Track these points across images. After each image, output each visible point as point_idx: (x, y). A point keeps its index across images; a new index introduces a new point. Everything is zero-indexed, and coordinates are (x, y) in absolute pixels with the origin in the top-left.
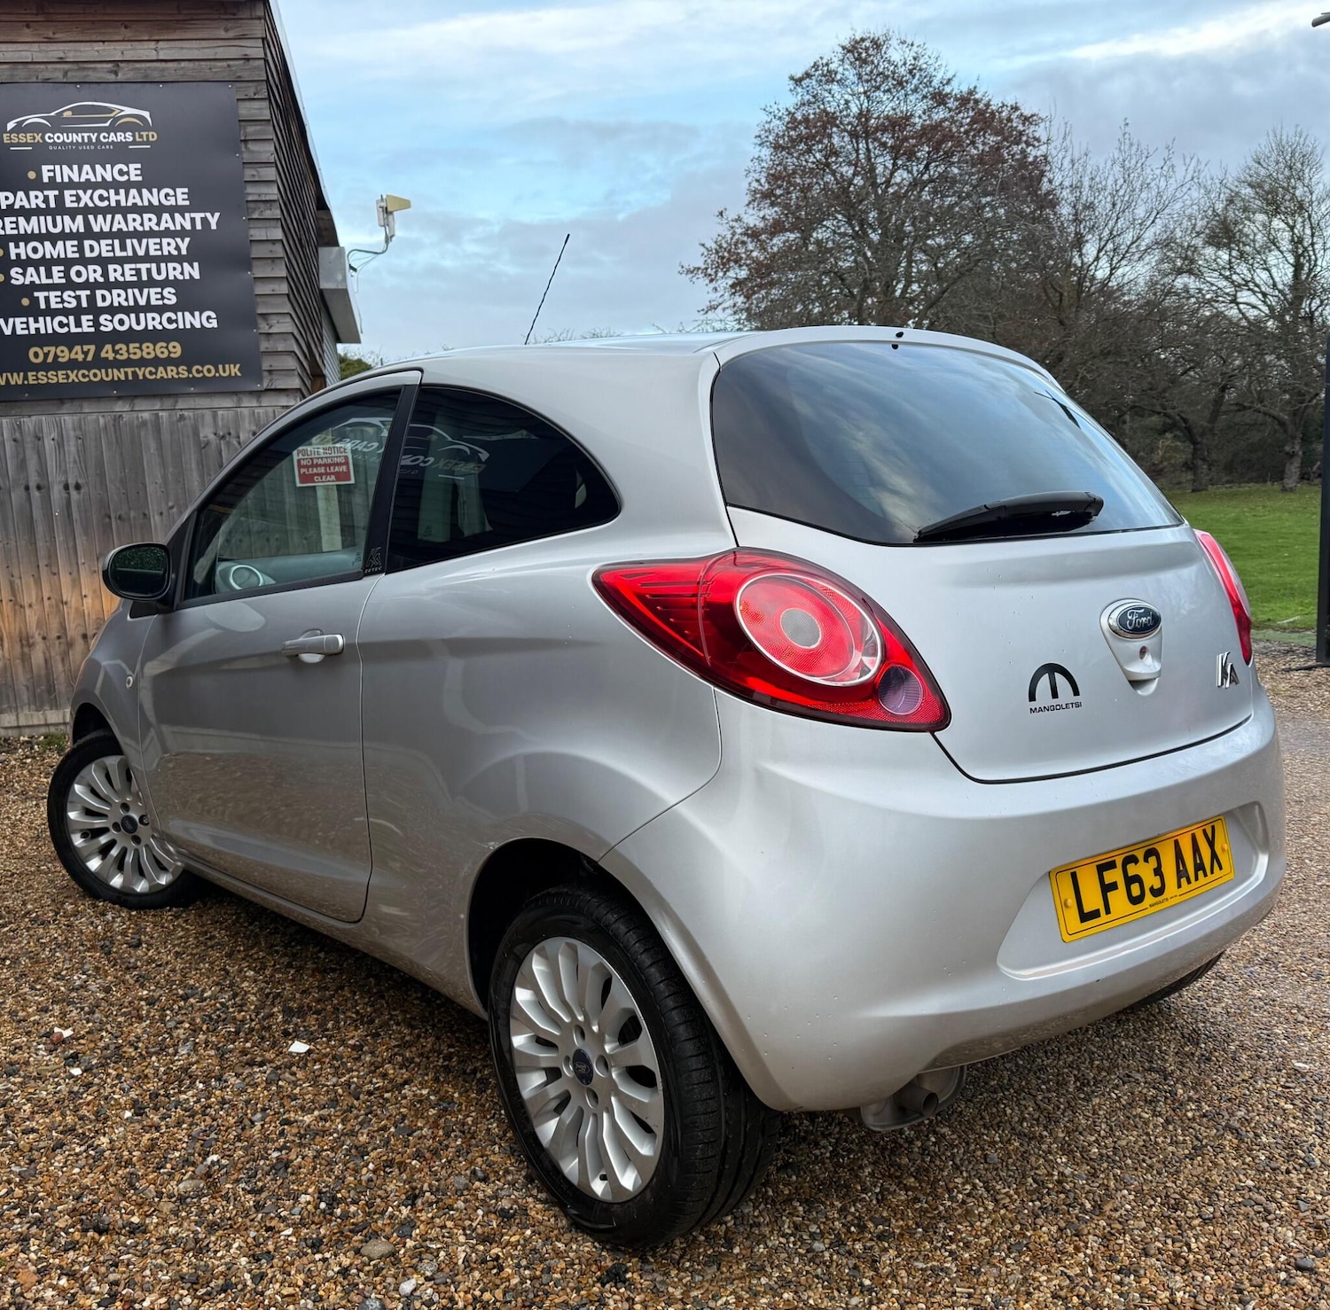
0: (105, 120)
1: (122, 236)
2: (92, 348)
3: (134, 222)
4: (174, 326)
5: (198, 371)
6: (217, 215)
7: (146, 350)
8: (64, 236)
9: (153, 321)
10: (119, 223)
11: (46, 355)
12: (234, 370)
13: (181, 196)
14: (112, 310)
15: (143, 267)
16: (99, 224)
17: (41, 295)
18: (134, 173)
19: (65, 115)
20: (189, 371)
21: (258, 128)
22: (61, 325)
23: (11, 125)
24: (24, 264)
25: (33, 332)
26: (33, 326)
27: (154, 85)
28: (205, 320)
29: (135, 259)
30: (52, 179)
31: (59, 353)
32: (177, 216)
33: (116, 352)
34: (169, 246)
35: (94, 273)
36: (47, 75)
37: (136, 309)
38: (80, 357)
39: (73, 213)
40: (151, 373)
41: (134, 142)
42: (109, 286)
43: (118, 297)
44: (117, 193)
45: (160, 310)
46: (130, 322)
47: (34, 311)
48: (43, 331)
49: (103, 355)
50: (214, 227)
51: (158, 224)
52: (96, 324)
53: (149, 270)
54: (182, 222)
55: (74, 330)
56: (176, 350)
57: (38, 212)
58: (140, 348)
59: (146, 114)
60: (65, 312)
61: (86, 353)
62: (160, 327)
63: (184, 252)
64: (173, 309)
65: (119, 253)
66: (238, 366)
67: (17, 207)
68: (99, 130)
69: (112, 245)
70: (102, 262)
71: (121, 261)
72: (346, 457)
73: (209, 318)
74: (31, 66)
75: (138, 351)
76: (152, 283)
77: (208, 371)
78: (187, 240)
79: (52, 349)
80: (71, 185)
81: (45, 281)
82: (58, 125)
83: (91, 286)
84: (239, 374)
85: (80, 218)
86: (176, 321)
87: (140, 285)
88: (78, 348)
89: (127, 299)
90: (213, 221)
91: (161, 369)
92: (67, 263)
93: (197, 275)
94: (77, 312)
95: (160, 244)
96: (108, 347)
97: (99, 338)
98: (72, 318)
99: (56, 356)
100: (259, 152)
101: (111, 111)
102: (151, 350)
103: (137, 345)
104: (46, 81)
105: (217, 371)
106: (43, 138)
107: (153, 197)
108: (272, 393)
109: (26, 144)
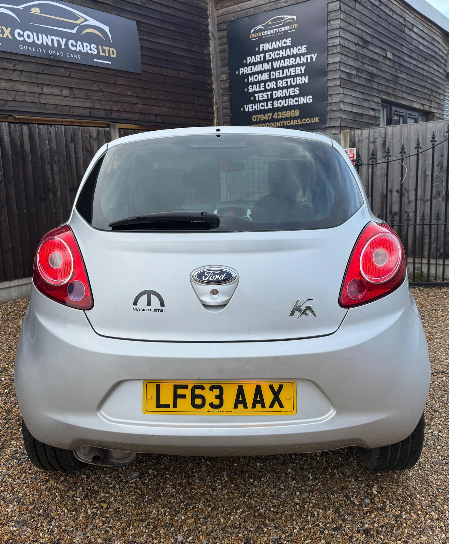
0: (281, 23)
1: (283, 68)
2: (271, 114)
3: (287, 62)
4: (297, 103)
5: (304, 121)
6: (316, 54)
7: (287, 114)
8: (265, 71)
9: (291, 102)
10: (282, 64)
11: (257, 118)
12: (316, 120)
13: (303, 49)
14: (278, 99)
15: (289, 80)
16: (276, 65)
17: (257, 95)
18: (289, 41)
19: (269, 23)
20: (301, 121)
21: (335, 14)
22: (262, 106)
23: (252, 31)
24: (253, 83)
25: (254, 110)
26: (254, 107)
27: (299, 4)
28: (308, 100)
29: (287, 77)
30: (263, 49)
31: (261, 117)
32: (302, 57)
33: (278, 115)
34: (298, 70)
35: (273, 85)
36: (265, 9)
37: (286, 98)
38: (267, 118)
39: (268, 62)
40: (289, 123)
41: (290, 30)
42: (277, 89)
43: (280, 94)
44: (282, 51)
45: (293, 97)
46: (283, 103)
47: (255, 102)
48: (257, 109)
49: (274, 117)
50: (314, 60)
51: (295, 62)
52: (273, 105)
53: (291, 81)
54: (304, 59)
55: (266, 108)
56: (297, 113)
57: (258, 63)
58: (286, 113)
59: (295, 17)
60: (263, 101)
61: (269, 117)
62: (292, 104)
63: (303, 72)
64: (297, 96)
65: (282, 76)
66: (318, 118)
67: (252, 62)
68: (279, 27)
69: (280, 73)
70: (276, 80)
71: (281, 79)
72: (354, 154)
73: (310, 98)
74: (261, 7)
75: (285, 114)
76: (291, 86)
77: (307, 121)
78: (304, 67)
79: (259, 116)
80: (269, 51)
81: (259, 90)
82: (267, 28)
83: (272, 90)
84: (318, 121)
85: (270, 63)
86: (298, 101)
87: (287, 88)
88: (266, 115)
89: (283, 94)
90: (314, 57)
91: (292, 121)
92: (265, 82)
93: (307, 81)
94: (267, 101)
95: (295, 70)
96: (276, 114)
97: (273, 110)
98: (265, 103)
99: (260, 119)
100: (335, 24)
101: (283, 18)
102: (289, 114)
103: (285, 112)
104: (264, 11)
105: (311, 121)
106: (261, 34)
107: (294, 51)
108: (330, 128)
109: (256, 37)
